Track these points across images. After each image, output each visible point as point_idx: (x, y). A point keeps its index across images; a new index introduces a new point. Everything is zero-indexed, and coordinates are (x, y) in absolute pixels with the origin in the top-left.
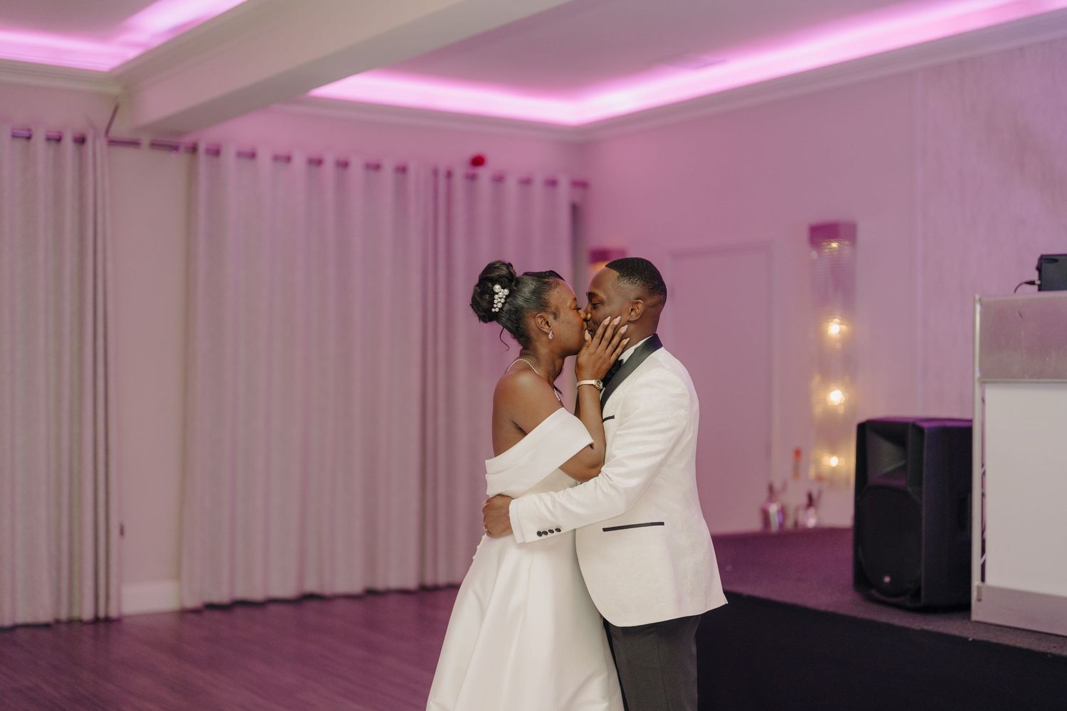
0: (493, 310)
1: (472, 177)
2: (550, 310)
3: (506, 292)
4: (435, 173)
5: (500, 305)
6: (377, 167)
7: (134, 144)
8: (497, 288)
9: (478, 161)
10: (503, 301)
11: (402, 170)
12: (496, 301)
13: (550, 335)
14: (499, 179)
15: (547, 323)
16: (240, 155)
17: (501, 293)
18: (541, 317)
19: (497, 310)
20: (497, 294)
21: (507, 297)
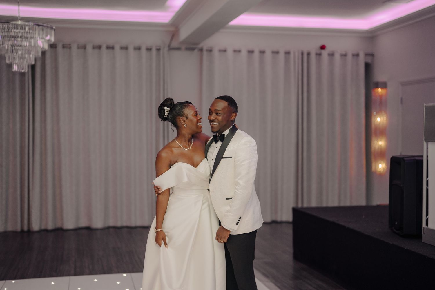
0: (165, 116)
1: (319, 55)
2: (185, 116)
3: (169, 109)
4: (302, 54)
5: (167, 114)
6: (277, 52)
7: (179, 49)
8: (166, 108)
9: (323, 47)
10: (168, 113)
11: (288, 53)
12: (165, 113)
13: (185, 125)
14: (331, 55)
15: (184, 120)
16: (220, 51)
17: (167, 110)
18: (182, 118)
19: (166, 116)
20: (166, 110)
21: (170, 111)
